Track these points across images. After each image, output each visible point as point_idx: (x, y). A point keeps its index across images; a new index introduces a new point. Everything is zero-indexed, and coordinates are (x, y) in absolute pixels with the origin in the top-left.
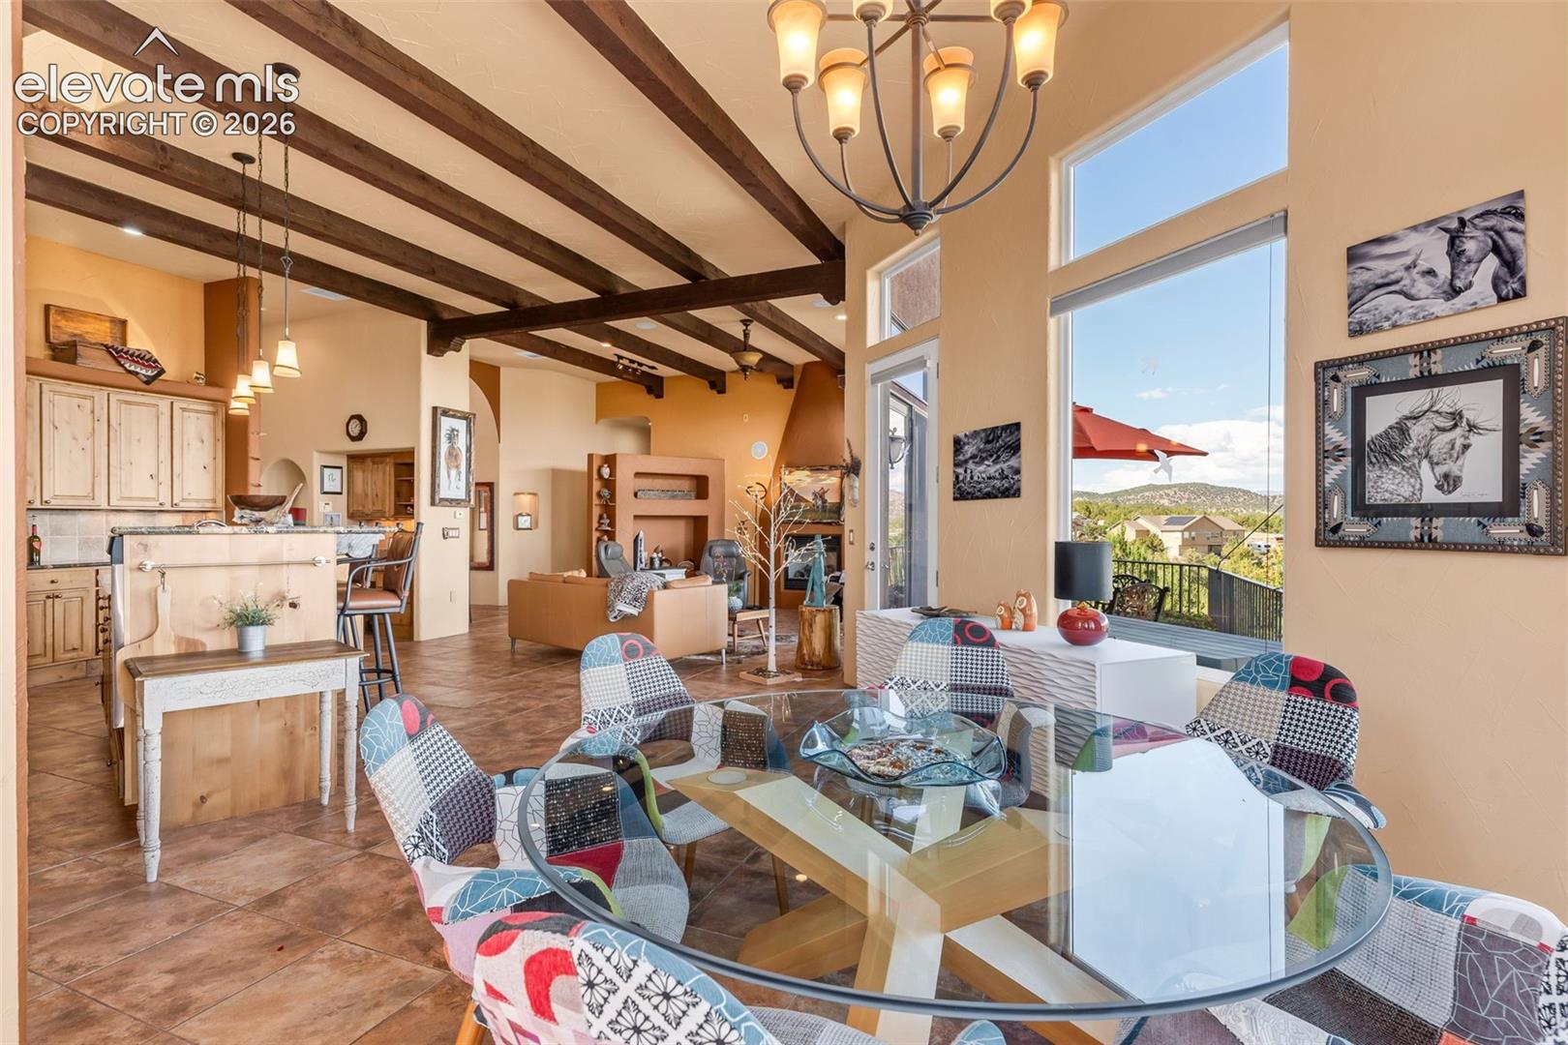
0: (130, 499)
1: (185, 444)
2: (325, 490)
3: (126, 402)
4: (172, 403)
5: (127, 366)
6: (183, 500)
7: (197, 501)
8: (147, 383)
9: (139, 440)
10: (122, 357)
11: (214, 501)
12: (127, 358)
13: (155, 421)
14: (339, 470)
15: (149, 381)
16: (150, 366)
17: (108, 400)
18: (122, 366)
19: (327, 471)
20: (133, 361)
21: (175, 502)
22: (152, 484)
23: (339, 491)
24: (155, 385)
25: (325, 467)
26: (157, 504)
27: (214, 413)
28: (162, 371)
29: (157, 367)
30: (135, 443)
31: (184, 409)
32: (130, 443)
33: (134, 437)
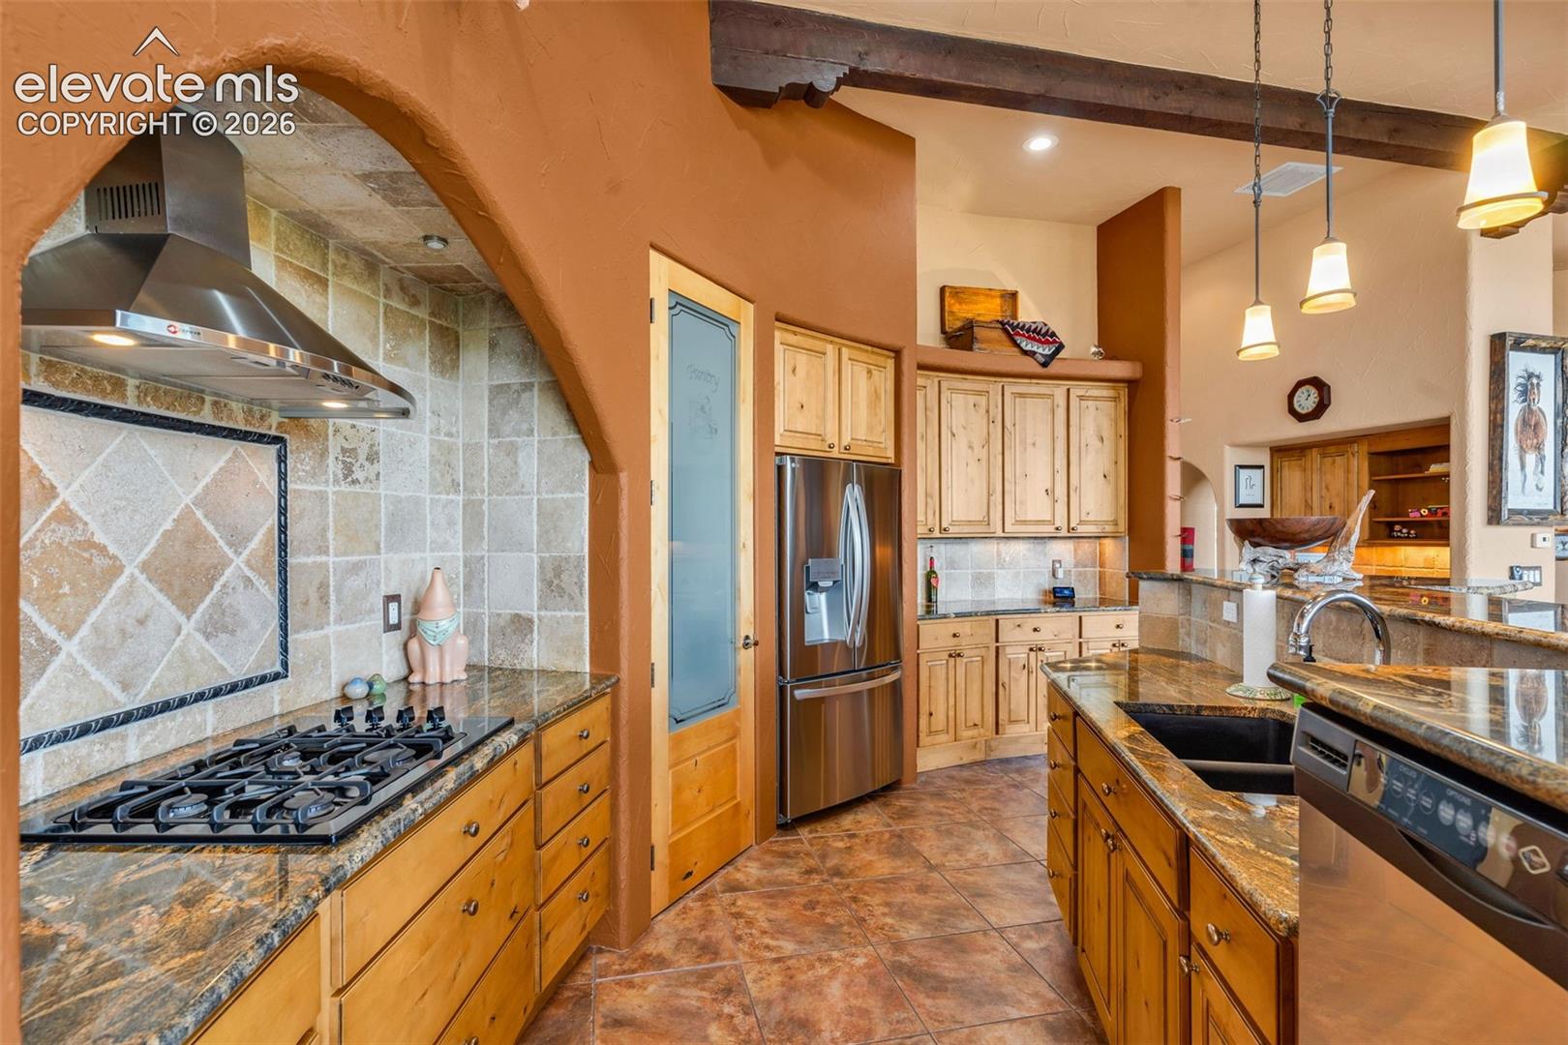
0: (1024, 522)
1: (1083, 445)
2: (1241, 502)
3: (1022, 395)
4: (1068, 390)
5: (1023, 345)
6: (1081, 522)
7: (1095, 523)
8: (1045, 364)
9: (1034, 444)
10: (1018, 334)
11: (1115, 523)
12: (1023, 335)
13: (1050, 417)
14: (1260, 471)
15: (1047, 361)
16: (1047, 342)
17: (1003, 395)
18: (1018, 346)
19: (1244, 473)
20: (1029, 338)
21: (1072, 526)
22: (1046, 501)
23: (1260, 502)
24: (1055, 368)
25: (1241, 467)
26: (1051, 529)
27: (1115, 399)
28: (1060, 347)
29: (1055, 342)
30: (1030, 448)
31: (1081, 398)
32: (1025, 449)
33: (1029, 441)
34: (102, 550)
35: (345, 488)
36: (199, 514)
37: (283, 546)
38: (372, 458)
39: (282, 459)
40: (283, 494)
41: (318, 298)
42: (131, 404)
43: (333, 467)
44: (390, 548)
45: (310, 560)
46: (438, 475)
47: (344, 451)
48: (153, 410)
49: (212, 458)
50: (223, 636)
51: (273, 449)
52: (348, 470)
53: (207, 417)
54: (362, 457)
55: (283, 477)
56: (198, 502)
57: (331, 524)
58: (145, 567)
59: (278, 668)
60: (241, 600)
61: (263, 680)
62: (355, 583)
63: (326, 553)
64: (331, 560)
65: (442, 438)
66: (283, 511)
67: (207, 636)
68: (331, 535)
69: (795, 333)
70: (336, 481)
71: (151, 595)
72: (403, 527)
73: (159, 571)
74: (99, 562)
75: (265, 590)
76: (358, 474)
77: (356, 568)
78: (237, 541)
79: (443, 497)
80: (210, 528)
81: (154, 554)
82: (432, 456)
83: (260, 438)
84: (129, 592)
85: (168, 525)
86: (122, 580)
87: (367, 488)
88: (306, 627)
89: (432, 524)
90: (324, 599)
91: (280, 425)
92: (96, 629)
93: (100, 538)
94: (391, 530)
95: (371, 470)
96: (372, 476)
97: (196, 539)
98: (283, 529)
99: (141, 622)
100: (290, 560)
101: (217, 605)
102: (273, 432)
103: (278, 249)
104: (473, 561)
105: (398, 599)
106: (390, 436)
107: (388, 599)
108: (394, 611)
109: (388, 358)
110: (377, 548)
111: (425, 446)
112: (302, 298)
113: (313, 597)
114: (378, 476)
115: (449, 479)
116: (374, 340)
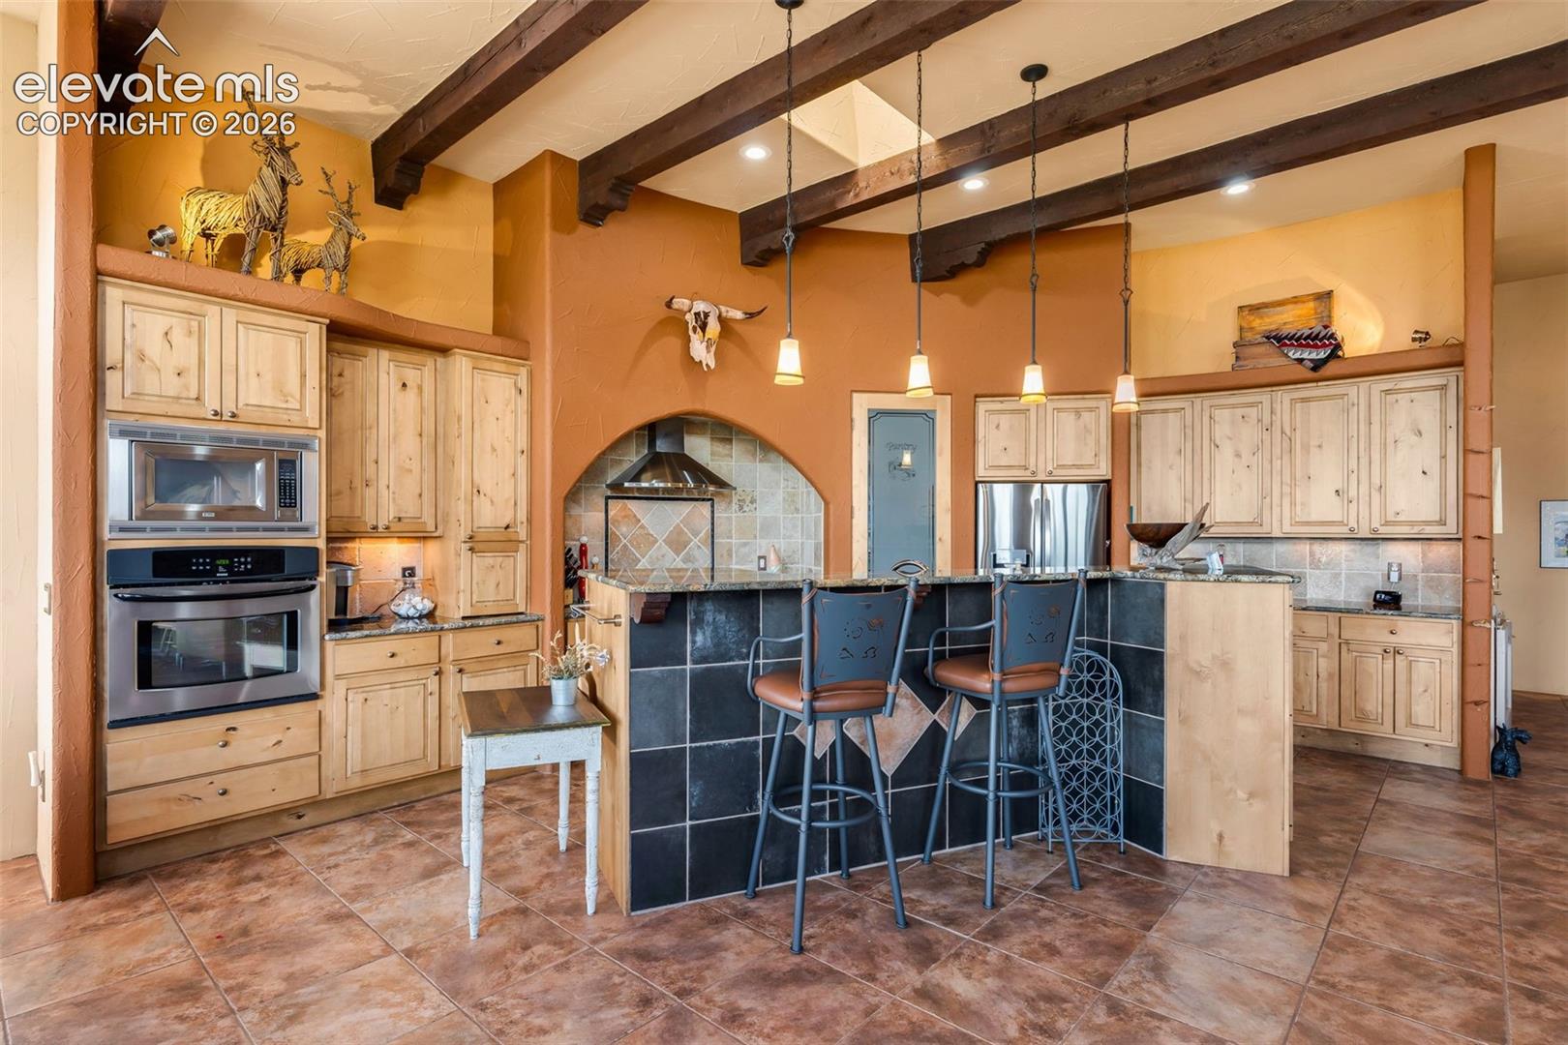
0: (1308, 523)
1: (1391, 440)
3: (1304, 400)
4: (1368, 386)
5: (1294, 353)
6: (1387, 523)
7: (1412, 524)
8: (1315, 369)
9: (1320, 446)
10: (1286, 345)
11: (1442, 522)
12: (1292, 345)
13: (1344, 416)
15: (1318, 365)
16: (1324, 346)
17: (1281, 403)
18: (1286, 355)
20: (1301, 345)
21: (1374, 526)
22: (1339, 502)
24: (1332, 368)
26: (1345, 530)
27: (1440, 386)
28: (1338, 347)
29: (1331, 344)
30: (1314, 450)
31: (1387, 392)
32: (1308, 453)
33: (1314, 442)
34: (652, 535)
35: (739, 514)
36: (682, 526)
37: (713, 536)
38: (753, 501)
39: (713, 506)
40: (713, 519)
41: (728, 447)
43: (735, 507)
44: (761, 537)
45: (724, 541)
46: (786, 506)
48: (667, 496)
49: (686, 508)
50: (690, 564)
51: (710, 502)
52: (741, 508)
53: (685, 496)
54: (747, 502)
55: (713, 512)
56: (681, 522)
57: (733, 528)
58: (664, 541)
60: (696, 553)
62: (745, 550)
63: (731, 538)
64: (734, 541)
65: (789, 490)
66: (713, 524)
67: (684, 563)
68: (733, 532)
69: (1002, 402)
70: (736, 512)
71: (666, 549)
72: (768, 528)
73: (669, 542)
74: (651, 539)
75: (706, 549)
76: (745, 508)
77: (745, 544)
78: (696, 535)
79: (790, 516)
80: (685, 529)
81: (667, 537)
82: (784, 498)
83: (704, 500)
84: (659, 547)
85: (671, 529)
86: (658, 544)
87: (750, 514)
88: (722, 564)
89: (784, 527)
90: (730, 555)
91: (711, 495)
92: (650, 557)
93: (651, 532)
94: (762, 529)
95: (753, 506)
96: (753, 509)
97: (680, 532)
98: (713, 530)
99: (663, 556)
100: (715, 541)
101: (688, 553)
102: (709, 497)
103: (711, 434)
104: (802, 543)
105: (764, 557)
106: (761, 493)
107: (760, 558)
108: (762, 562)
109: (761, 461)
110: (755, 537)
111: (780, 496)
112: (720, 448)
113: (725, 555)
114: (756, 509)
115: (792, 507)
116: (754, 455)
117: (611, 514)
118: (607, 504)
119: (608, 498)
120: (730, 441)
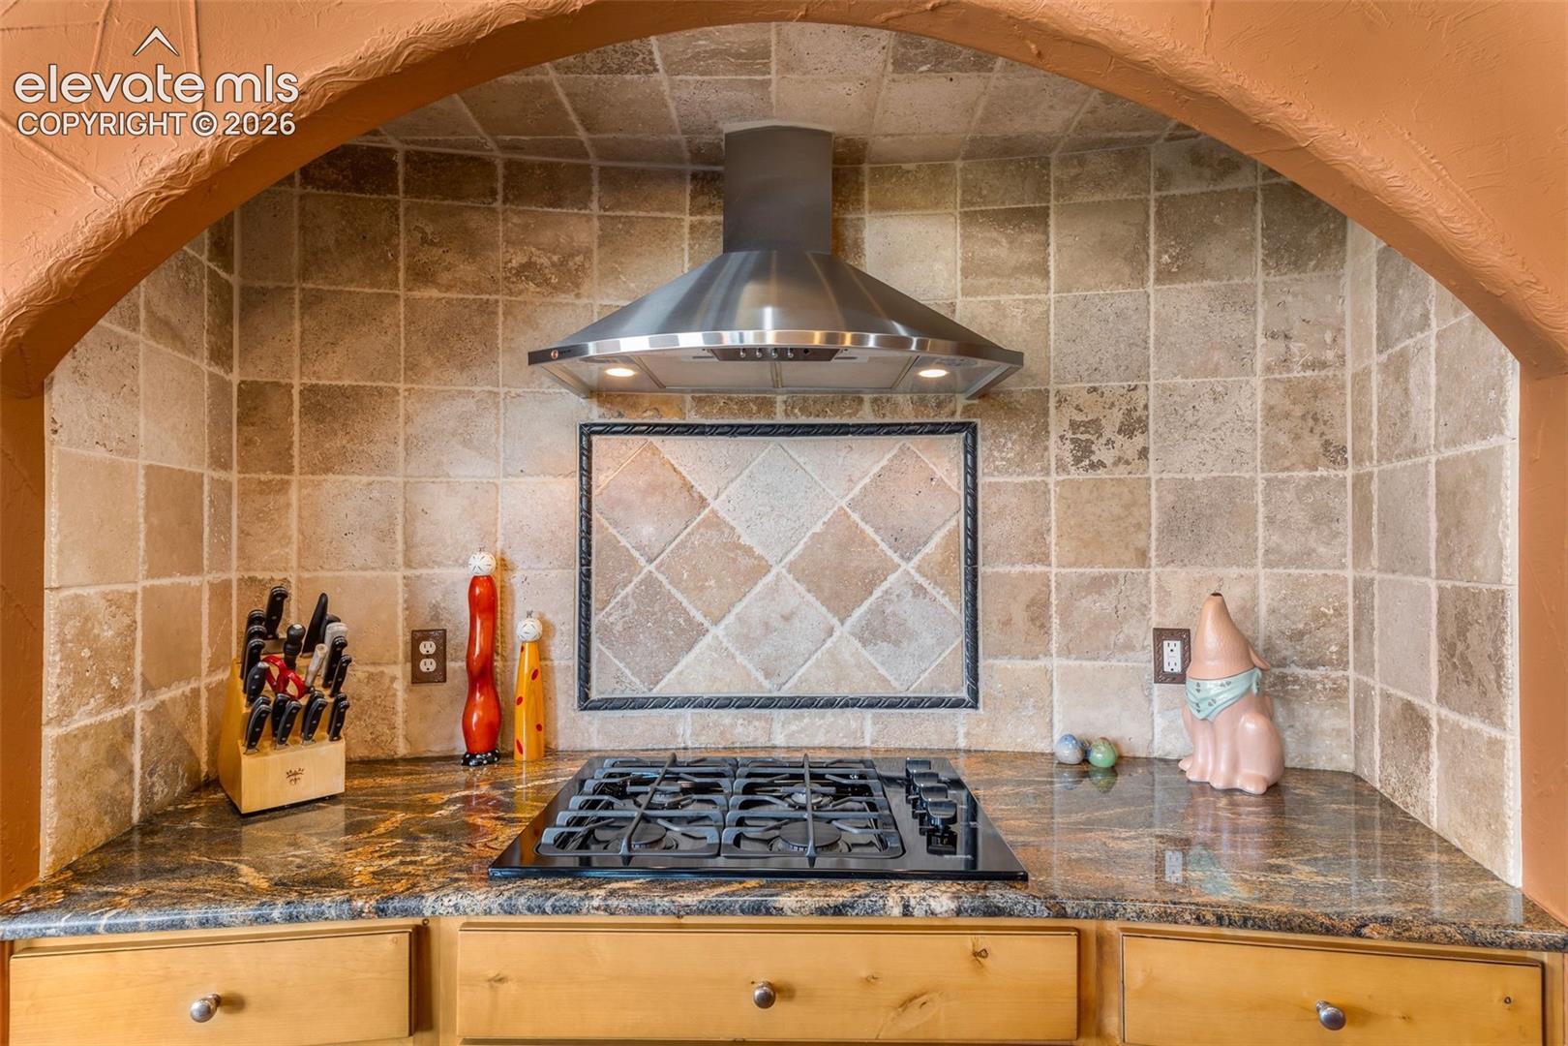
34: (748, 551)
35: (1076, 474)
36: (856, 517)
37: (972, 556)
38: (1134, 424)
39: (971, 450)
40: (972, 491)
41: (1028, 238)
42: (780, 419)
43: (1057, 448)
44: (1168, 560)
45: (1017, 569)
46: (1283, 439)
47: (1074, 426)
48: (803, 420)
49: (870, 458)
50: (885, 647)
51: (956, 441)
52: (1083, 451)
53: (867, 416)
54: (1109, 432)
55: (972, 471)
56: (854, 504)
57: (1053, 524)
58: (791, 568)
59: (964, 694)
60: (908, 609)
61: (937, 703)
63: (1044, 559)
64: (1053, 570)
65: (1297, 373)
66: (972, 512)
67: (864, 642)
68: (1052, 538)
70: (1062, 467)
71: (796, 595)
73: (808, 573)
74: (744, 562)
75: (945, 601)
76: (1101, 453)
77: (1098, 585)
78: (907, 547)
79: (1301, 474)
80: (869, 531)
81: (804, 555)
82: (1270, 410)
83: (935, 429)
84: (774, 589)
85: (818, 528)
86: (770, 577)
87: (1121, 472)
88: (1007, 653)
89: (1270, 520)
90: (1040, 622)
91: (967, 409)
92: (739, 619)
93: (745, 540)
94: (1170, 530)
95: (1130, 447)
96: (1131, 453)
97: (849, 540)
98: (972, 533)
99: (786, 618)
100: (981, 569)
101: (879, 611)
102: (958, 419)
104: (1362, 588)
105: (1183, 635)
106: (1168, 391)
107: (1161, 635)
108: (1172, 654)
109: (1164, 276)
110: (1142, 557)
111: (1253, 395)
112: (1000, 248)
113: (1020, 616)
114: (1144, 453)
115: (1316, 443)
116: (1136, 259)
117: (600, 479)
118: (586, 452)
119: (588, 431)
120: (1038, 217)
